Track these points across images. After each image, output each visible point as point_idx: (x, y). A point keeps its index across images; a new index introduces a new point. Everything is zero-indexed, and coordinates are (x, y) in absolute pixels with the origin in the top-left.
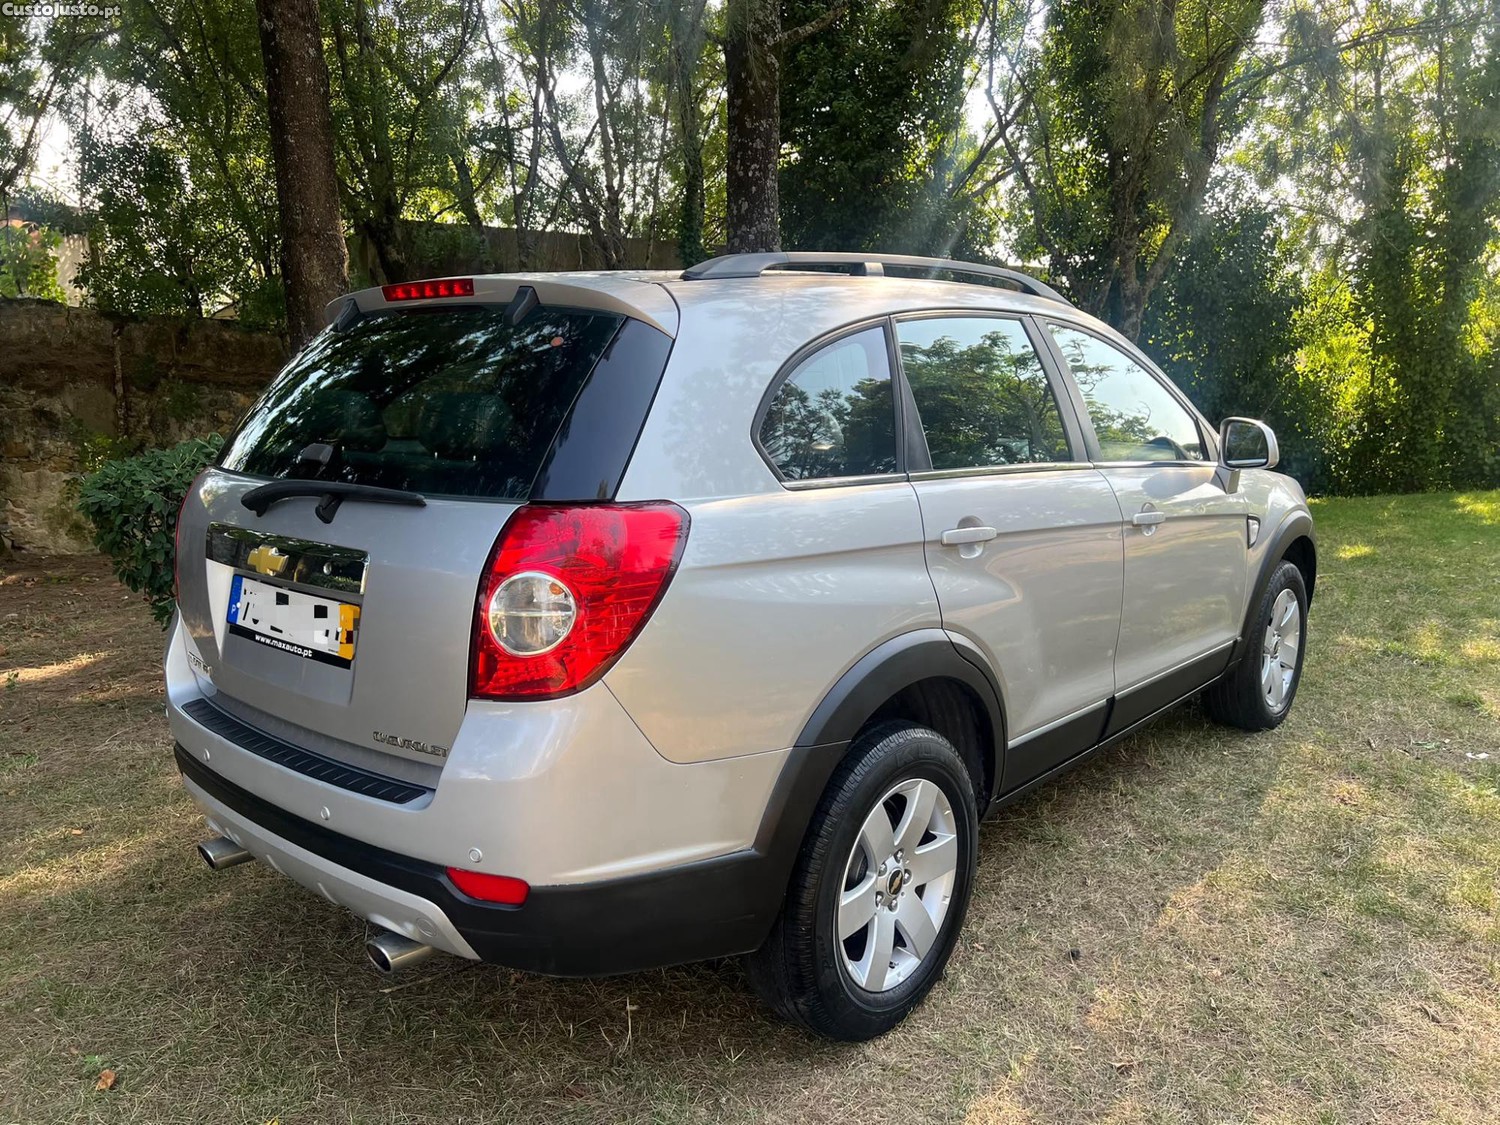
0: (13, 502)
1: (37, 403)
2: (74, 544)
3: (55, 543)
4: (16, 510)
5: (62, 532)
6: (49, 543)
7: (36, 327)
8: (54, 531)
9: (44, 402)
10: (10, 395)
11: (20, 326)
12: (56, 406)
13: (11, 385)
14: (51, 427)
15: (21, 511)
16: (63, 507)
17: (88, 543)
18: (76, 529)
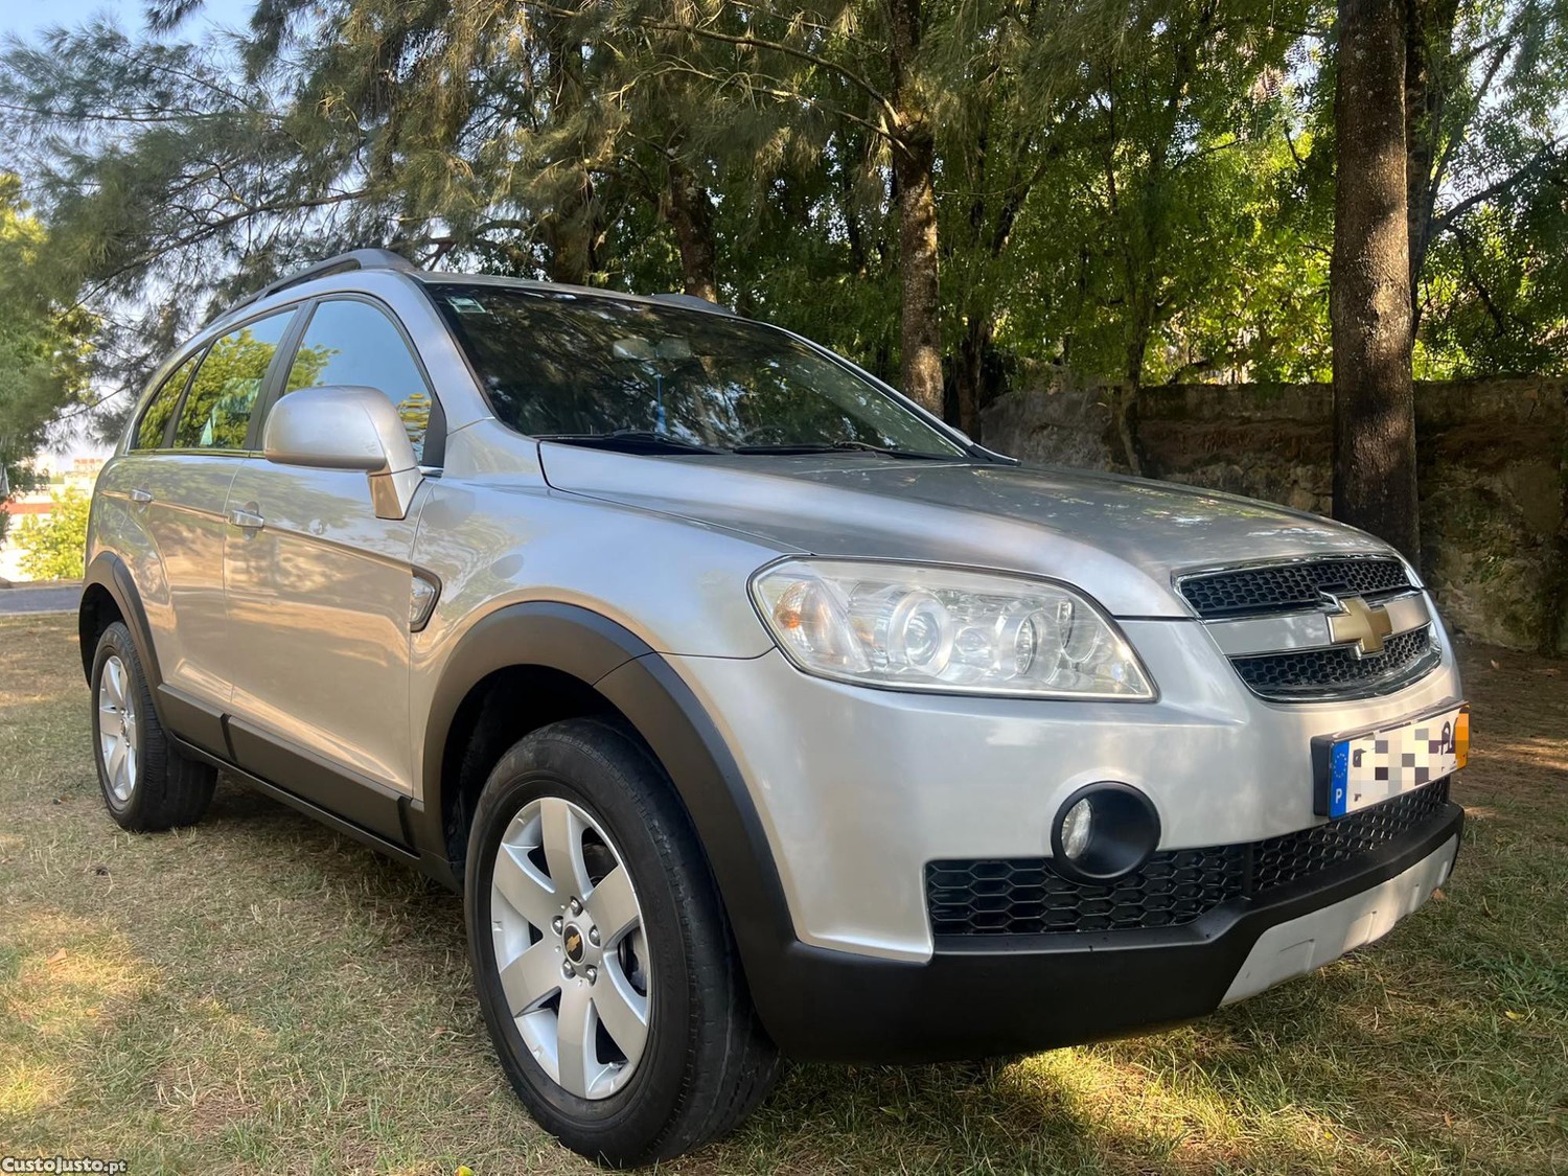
0: (1453, 584)
1: (1477, 482)
2: (1509, 636)
3: (1490, 631)
4: (1456, 591)
5: (1498, 621)
6: (1484, 630)
7: (1506, 402)
8: (1490, 619)
9: (1484, 480)
10: (1453, 473)
11: (1490, 402)
12: (1497, 485)
13: (1454, 463)
14: (1492, 508)
15: (1460, 593)
16: (1501, 594)
17: (1524, 638)
18: (1512, 621)
